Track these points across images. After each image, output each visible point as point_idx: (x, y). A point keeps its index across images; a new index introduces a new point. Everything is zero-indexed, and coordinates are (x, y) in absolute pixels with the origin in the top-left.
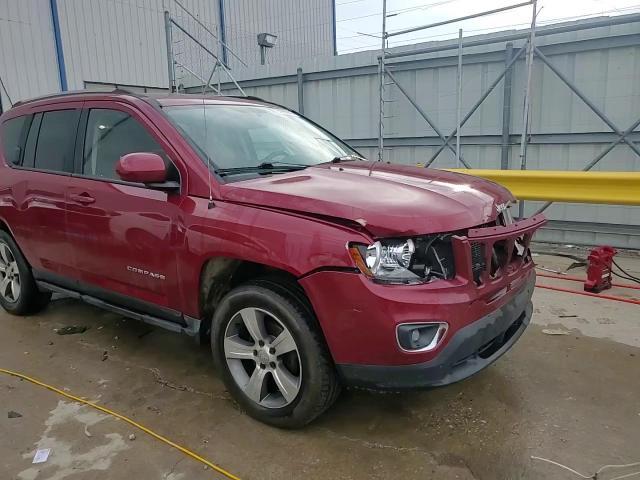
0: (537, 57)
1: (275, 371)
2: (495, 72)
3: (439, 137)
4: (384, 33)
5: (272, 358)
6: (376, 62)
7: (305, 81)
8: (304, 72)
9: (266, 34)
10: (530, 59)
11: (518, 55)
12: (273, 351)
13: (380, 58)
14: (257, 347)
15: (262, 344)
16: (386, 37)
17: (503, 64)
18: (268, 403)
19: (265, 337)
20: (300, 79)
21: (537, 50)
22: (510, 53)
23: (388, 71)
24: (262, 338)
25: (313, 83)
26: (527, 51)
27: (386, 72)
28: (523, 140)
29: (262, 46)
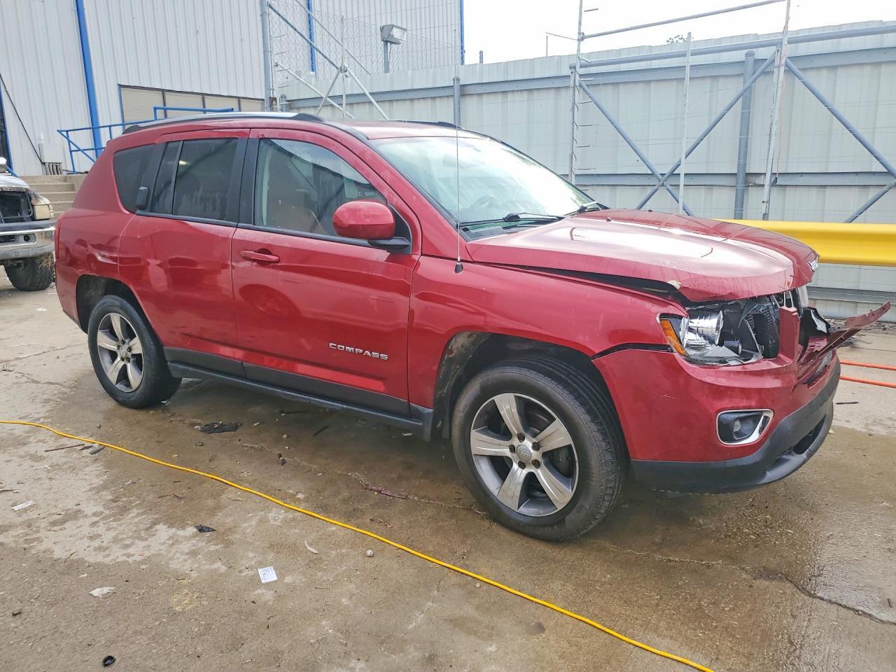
0: (789, 70)
1: (539, 471)
2: (730, 90)
3: (653, 174)
4: (579, 33)
5: (536, 455)
6: (566, 72)
7: (463, 95)
8: (462, 82)
9: (392, 26)
10: (780, 75)
11: (763, 68)
12: (536, 446)
13: (573, 67)
14: (516, 442)
15: (521, 438)
16: (582, 39)
17: (741, 79)
18: (529, 511)
19: (526, 429)
20: (457, 92)
21: (790, 63)
22: (750, 66)
23: (584, 84)
24: (523, 431)
25: (475, 98)
26: (777, 63)
27: (580, 86)
28: (767, 181)
29: (386, 42)
